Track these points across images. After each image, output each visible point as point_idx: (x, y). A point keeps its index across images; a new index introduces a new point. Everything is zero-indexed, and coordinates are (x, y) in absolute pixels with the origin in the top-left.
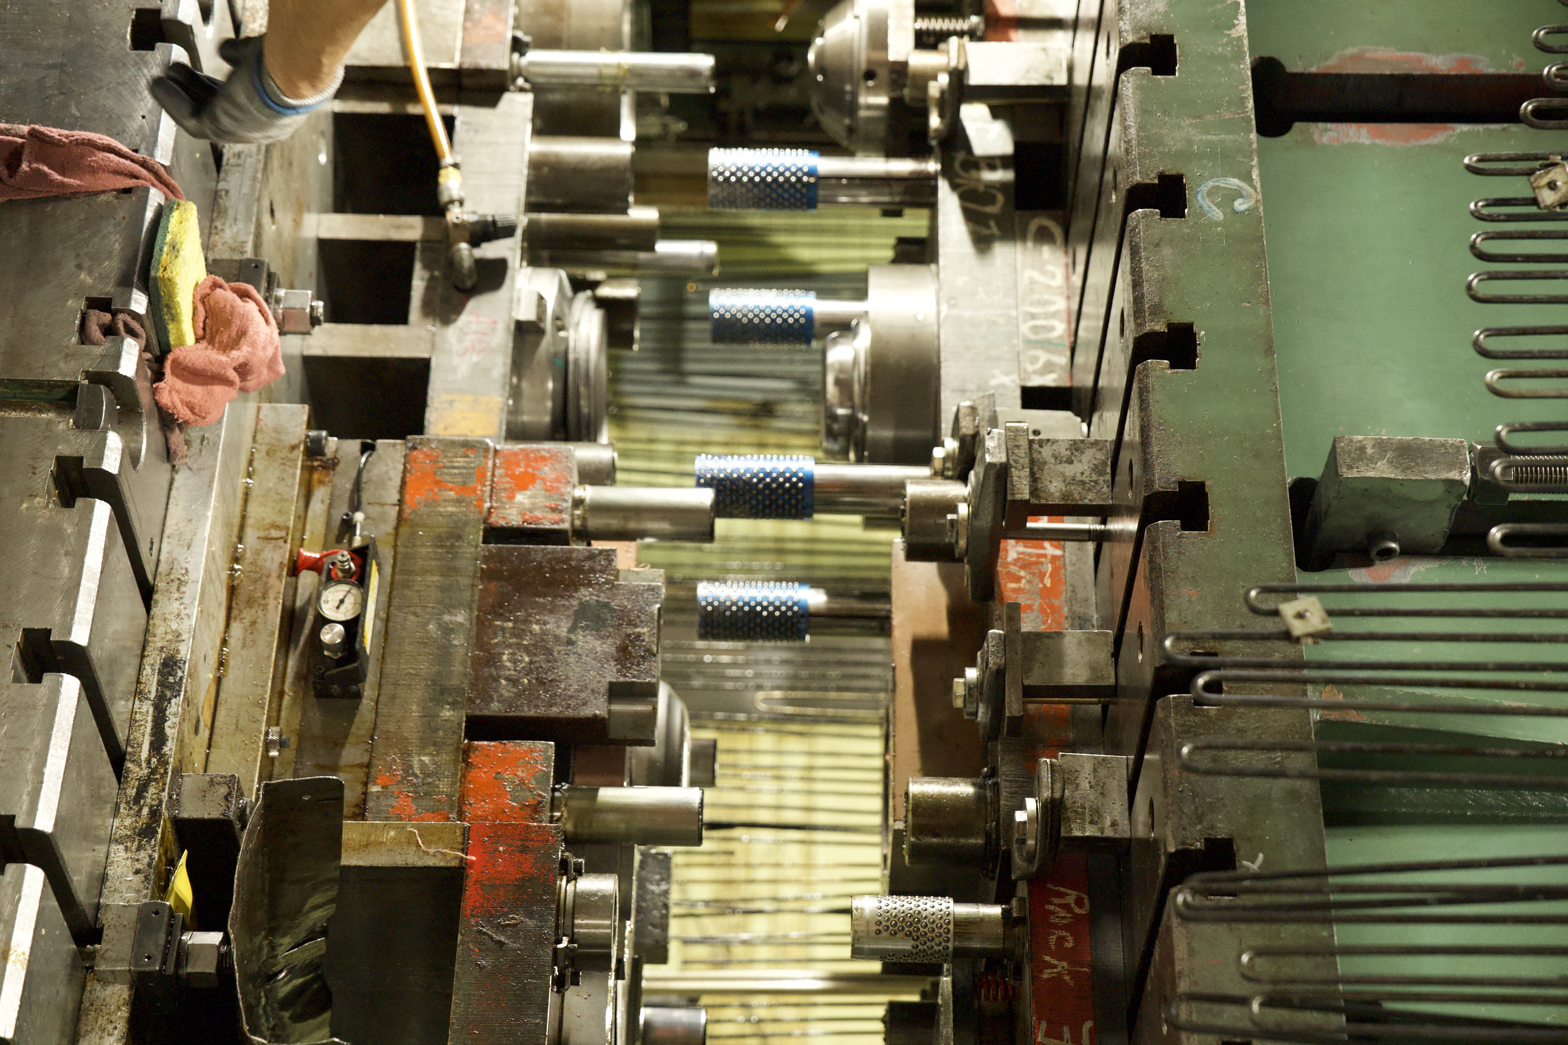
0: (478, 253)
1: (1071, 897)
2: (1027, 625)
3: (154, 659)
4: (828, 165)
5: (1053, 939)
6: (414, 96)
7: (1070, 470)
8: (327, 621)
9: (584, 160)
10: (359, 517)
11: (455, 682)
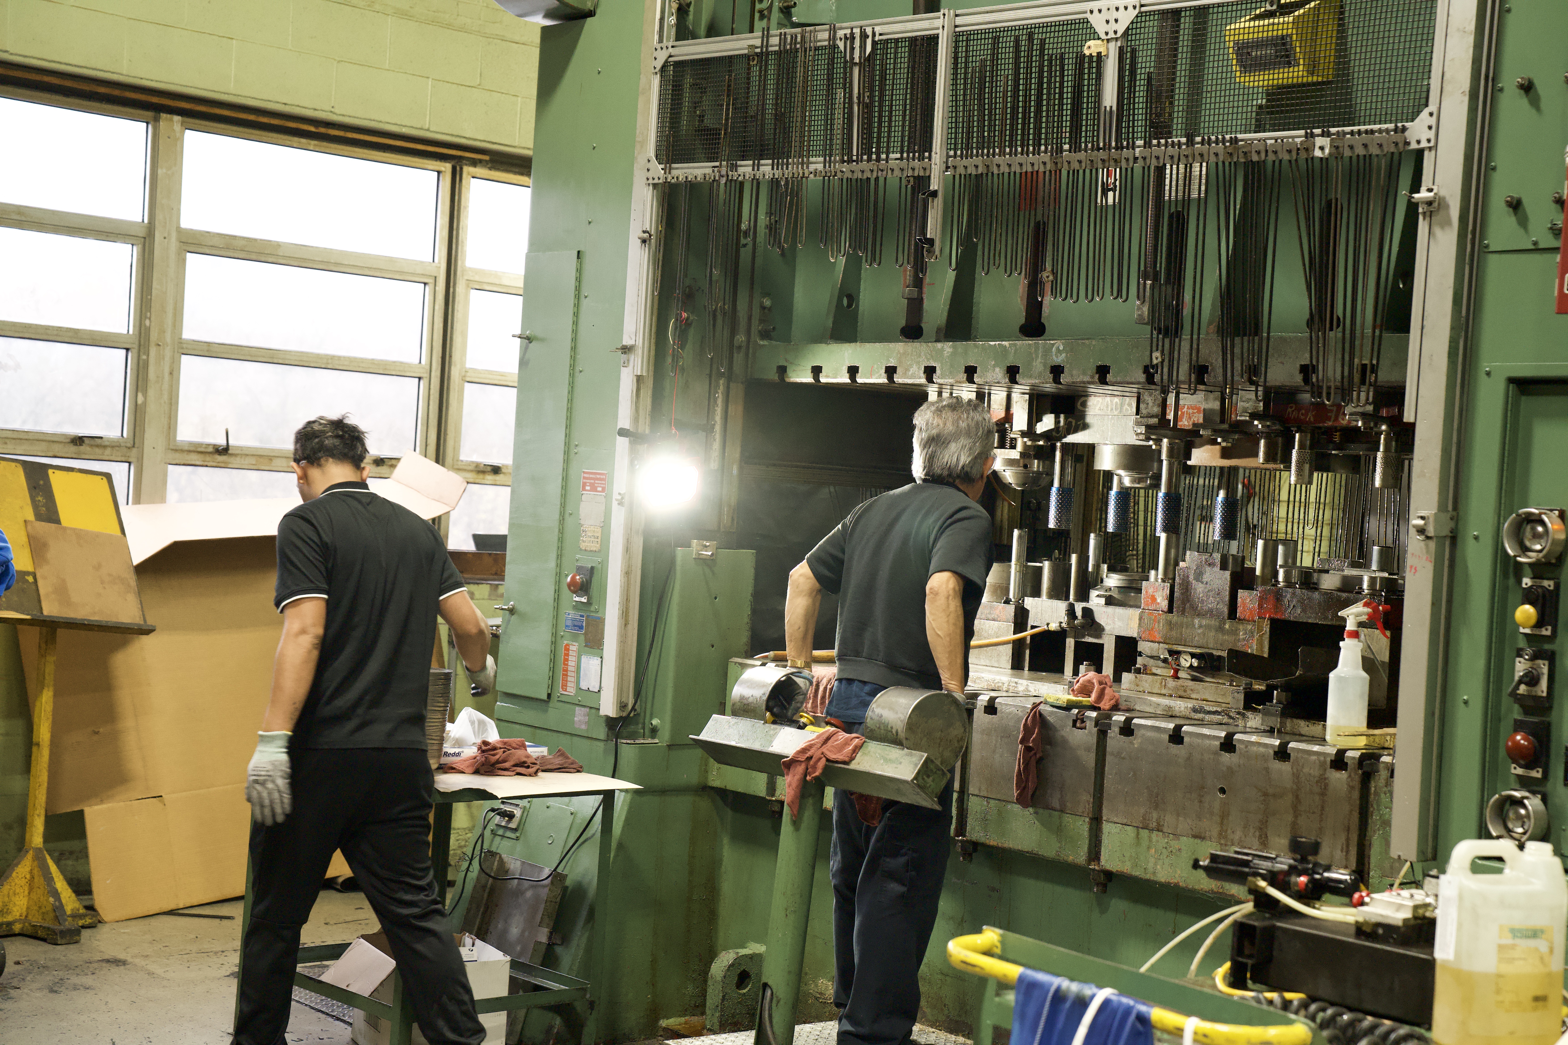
0: (1080, 617)
1: (1290, 410)
2: (1201, 421)
3: (1193, 715)
4: (1056, 484)
5: (1302, 417)
6: (1023, 639)
7: (1151, 404)
8: (1191, 664)
9: (1049, 579)
10: (1162, 657)
11: (1217, 624)
